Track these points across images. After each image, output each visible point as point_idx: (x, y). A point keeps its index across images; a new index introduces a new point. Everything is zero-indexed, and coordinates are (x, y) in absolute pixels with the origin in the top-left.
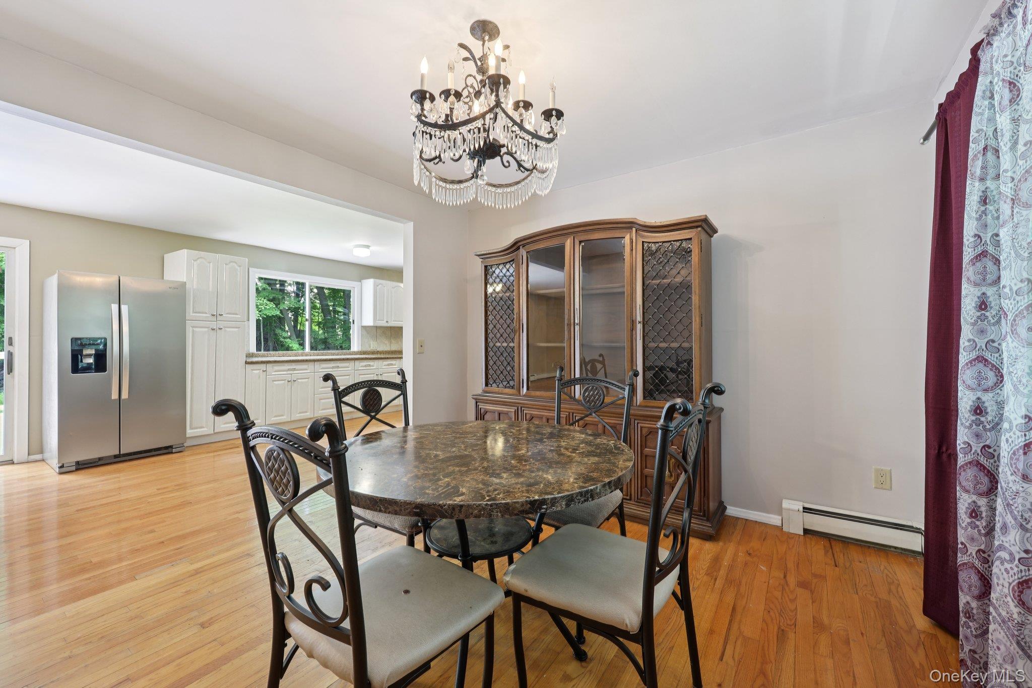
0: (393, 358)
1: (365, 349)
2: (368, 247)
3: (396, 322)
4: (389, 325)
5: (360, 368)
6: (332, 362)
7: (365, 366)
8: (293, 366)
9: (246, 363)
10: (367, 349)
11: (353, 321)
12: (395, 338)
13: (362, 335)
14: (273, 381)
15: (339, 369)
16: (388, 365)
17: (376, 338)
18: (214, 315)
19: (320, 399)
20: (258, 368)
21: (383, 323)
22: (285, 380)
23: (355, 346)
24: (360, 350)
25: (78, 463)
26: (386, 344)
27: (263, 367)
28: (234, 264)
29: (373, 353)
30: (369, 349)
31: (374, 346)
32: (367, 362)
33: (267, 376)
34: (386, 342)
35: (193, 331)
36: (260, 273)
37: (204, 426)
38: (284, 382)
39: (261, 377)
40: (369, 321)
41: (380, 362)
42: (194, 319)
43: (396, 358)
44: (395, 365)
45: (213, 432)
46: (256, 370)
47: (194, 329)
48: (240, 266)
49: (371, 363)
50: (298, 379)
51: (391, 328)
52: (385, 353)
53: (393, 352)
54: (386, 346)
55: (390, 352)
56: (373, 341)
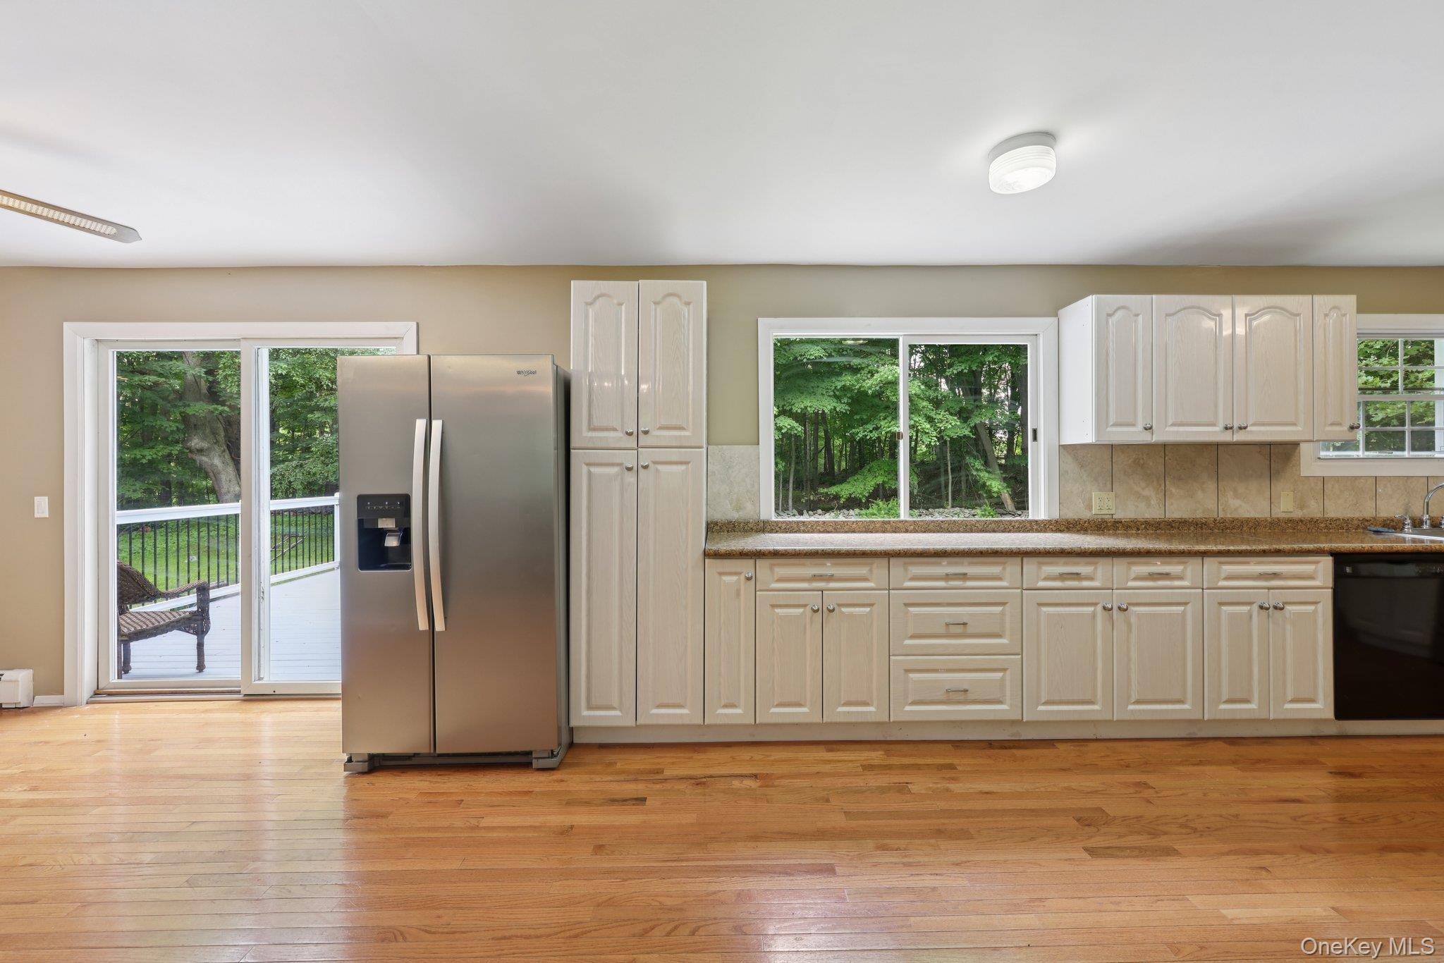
0: (1171, 554)
1: (1071, 515)
2: (1046, 137)
3: (1181, 429)
4: (1157, 438)
5: (1041, 584)
6: (945, 561)
7: (1062, 577)
8: (828, 568)
9: (707, 555)
10: (1077, 511)
11: (1035, 431)
12: (1180, 479)
13: (1062, 474)
14: (773, 606)
15: (969, 584)
16: (1152, 577)
17: (1110, 481)
18: (630, 434)
19: (907, 671)
20: (733, 570)
21: (1135, 435)
22: (805, 606)
23: (1040, 506)
24: (1056, 516)
25: (372, 757)
26: (1147, 499)
27: (746, 566)
28: (675, 300)
29: (1100, 526)
30: (1085, 515)
31: (1102, 504)
32: (1066, 564)
33: (757, 593)
34: (1146, 492)
35: (590, 473)
36: (782, 328)
37: (616, 704)
38: (801, 610)
39: (742, 592)
40: (1082, 431)
41: (1119, 566)
42: (590, 445)
43: (1182, 554)
44: (1180, 578)
45: (634, 724)
46: (729, 577)
47: (593, 469)
48: (688, 304)
49: (1083, 568)
50: (840, 605)
51: (1165, 448)
52: (1145, 527)
53: (1172, 527)
54: (1149, 505)
55: (1162, 526)
56: (1100, 490)
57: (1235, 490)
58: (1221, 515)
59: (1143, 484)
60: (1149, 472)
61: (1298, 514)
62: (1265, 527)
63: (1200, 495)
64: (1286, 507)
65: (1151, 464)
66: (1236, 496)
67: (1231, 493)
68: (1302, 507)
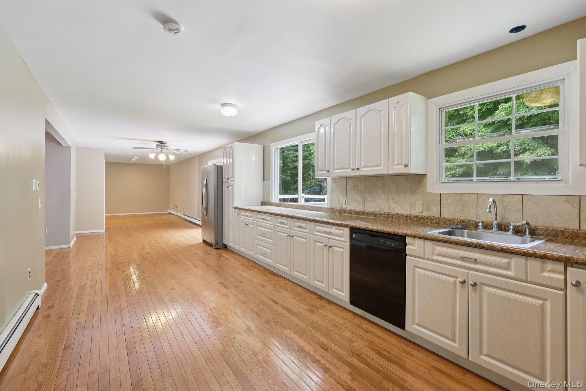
1: (334, 206)
3: (338, 171)
5: (277, 224)
6: (263, 214)
8: (248, 213)
9: (234, 208)
10: (336, 205)
12: (371, 193)
13: (331, 190)
14: (241, 222)
16: (299, 227)
17: (346, 193)
18: (227, 179)
22: (245, 222)
24: (330, 206)
26: (358, 201)
27: (238, 211)
30: (338, 206)
31: (343, 202)
32: (282, 219)
33: (240, 218)
34: (358, 198)
38: (244, 224)
41: (292, 221)
43: (306, 220)
49: (285, 221)
50: (249, 224)
51: (365, 178)
52: (354, 214)
53: (364, 214)
54: (359, 204)
55: (360, 213)
56: (343, 197)
57: (394, 199)
58: (387, 211)
59: (357, 195)
60: (359, 189)
61: (426, 214)
62: (403, 219)
63: (378, 200)
64: (418, 210)
65: (360, 186)
66: (394, 202)
67: (392, 200)
68: (428, 210)
